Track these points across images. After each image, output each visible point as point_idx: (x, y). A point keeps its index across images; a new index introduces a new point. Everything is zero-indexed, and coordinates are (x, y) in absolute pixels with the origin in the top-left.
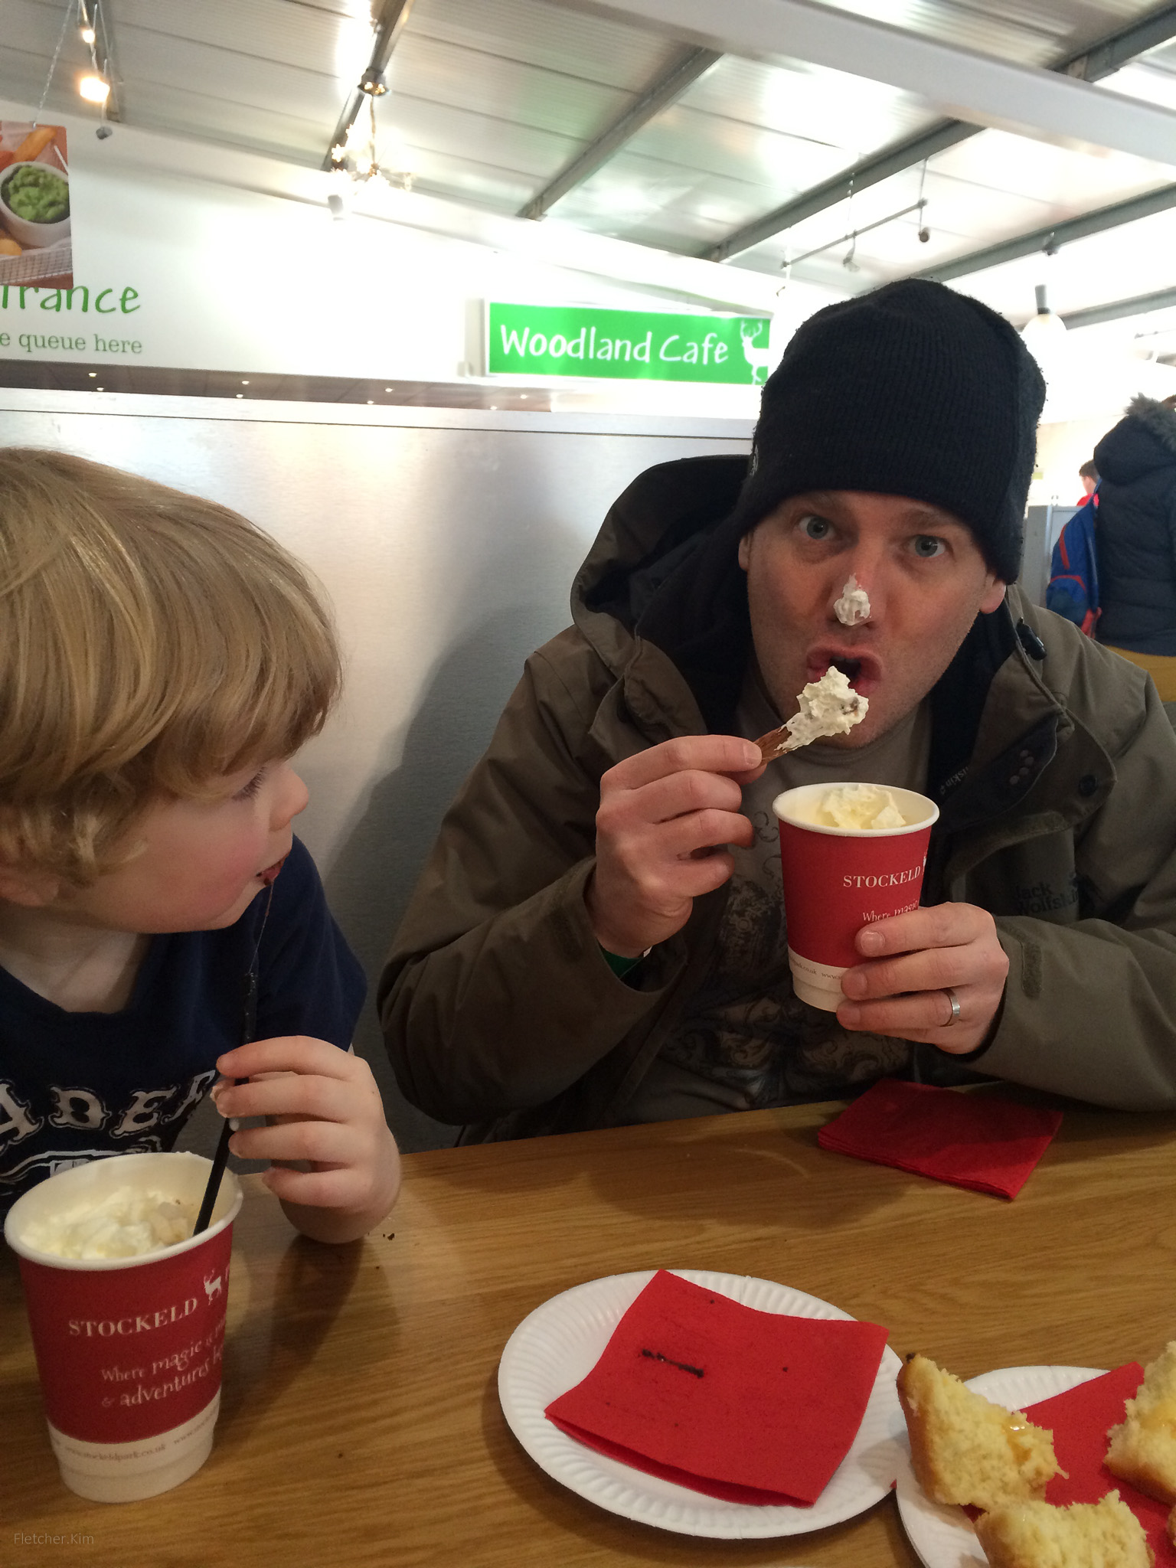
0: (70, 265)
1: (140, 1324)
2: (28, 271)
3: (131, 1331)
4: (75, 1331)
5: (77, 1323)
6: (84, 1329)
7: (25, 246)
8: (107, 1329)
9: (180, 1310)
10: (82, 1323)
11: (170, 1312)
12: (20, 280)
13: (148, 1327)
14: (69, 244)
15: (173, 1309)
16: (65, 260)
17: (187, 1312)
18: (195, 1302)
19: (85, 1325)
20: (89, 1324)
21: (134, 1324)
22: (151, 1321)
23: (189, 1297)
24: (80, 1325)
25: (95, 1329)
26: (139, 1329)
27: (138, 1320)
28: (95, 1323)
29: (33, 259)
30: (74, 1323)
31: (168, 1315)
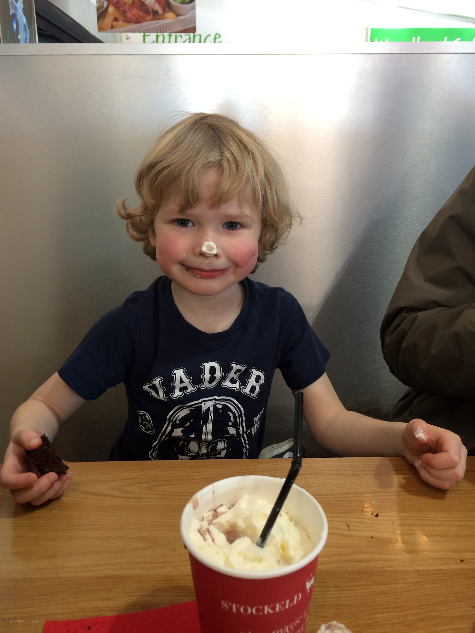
0: (195, 22)
1: (267, 610)
2: (179, 26)
3: (261, 613)
4: (225, 607)
5: (227, 603)
6: (231, 607)
7: (178, 15)
8: (246, 610)
9: (292, 601)
10: (230, 604)
11: (285, 603)
12: (176, 30)
13: (271, 612)
14: (195, 13)
15: (288, 602)
16: (193, 20)
17: (295, 602)
18: (300, 595)
19: (232, 606)
20: (234, 606)
21: (263, 610)
22: (274, 608)
23: (297, 593)
24: (228, 605)
25: (238, 609)
26: (266, 612)
27: (266, 608)
28: (238, 606)
29: (180, 20)
30: (224, 602)
31: (284, 605)
